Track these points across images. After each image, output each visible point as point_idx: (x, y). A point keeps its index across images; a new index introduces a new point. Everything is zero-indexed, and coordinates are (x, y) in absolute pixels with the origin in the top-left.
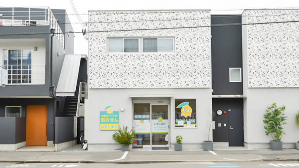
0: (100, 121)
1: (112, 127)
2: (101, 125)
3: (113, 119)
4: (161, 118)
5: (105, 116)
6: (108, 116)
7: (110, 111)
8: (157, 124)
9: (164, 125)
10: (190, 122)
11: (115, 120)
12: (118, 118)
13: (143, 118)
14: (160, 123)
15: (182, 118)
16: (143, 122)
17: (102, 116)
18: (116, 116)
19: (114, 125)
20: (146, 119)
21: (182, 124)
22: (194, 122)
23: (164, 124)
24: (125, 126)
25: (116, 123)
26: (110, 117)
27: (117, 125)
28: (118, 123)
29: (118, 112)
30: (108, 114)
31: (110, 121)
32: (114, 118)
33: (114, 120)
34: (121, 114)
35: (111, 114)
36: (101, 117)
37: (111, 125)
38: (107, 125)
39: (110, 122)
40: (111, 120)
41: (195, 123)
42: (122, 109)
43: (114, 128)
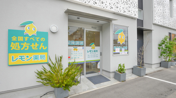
0: (9, 48)
1: (36, 58)
2: (11, 55)
3: (36, 45)
4: (93, 45)
5: (21, 39)
6: (26, 38)
7: (31, 30)
8: (90, 51)
9: (96, 53)
10: (124, 49)
11: (42, 46)
12: (46, 44)
13: (77, 44)
14: (93, 50)
15: (119, 45)
16: (77, 50)
17: (14, 38)
18: (43, 39)
19: (39, 54)
20: (80, 46)
21: (119, 51)
22: (126, 49)
23: (97, 51)
24: (59, 55)
25: (42, 51)
26: (30, 42)
27: (45, 54)
28: (47, 51)
29: (47, 33)
30: (27, 35)
31: (30, 48)
32: (39, 43)
33: (38, 47)
34: (51, 37)
35: (33, 36)
36: (10, 41)
37: (32, 55)
38: (25, 55)
39: (31, 50)
40: (33, 45)
41: (128, 50)
42: (54, 29)
43: (40, 60)
